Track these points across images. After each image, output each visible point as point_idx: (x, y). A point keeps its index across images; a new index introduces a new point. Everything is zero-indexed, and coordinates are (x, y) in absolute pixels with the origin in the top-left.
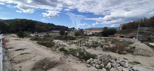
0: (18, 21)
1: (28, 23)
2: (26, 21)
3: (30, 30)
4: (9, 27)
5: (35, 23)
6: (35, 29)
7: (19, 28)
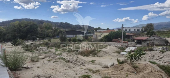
0: (16, 24)
1: (28, 27)
2: (25, 25)
3: (30, 36)
4: (5, 34)
5: (36, 26)
6: (37, 34)
7: (16, 35)
